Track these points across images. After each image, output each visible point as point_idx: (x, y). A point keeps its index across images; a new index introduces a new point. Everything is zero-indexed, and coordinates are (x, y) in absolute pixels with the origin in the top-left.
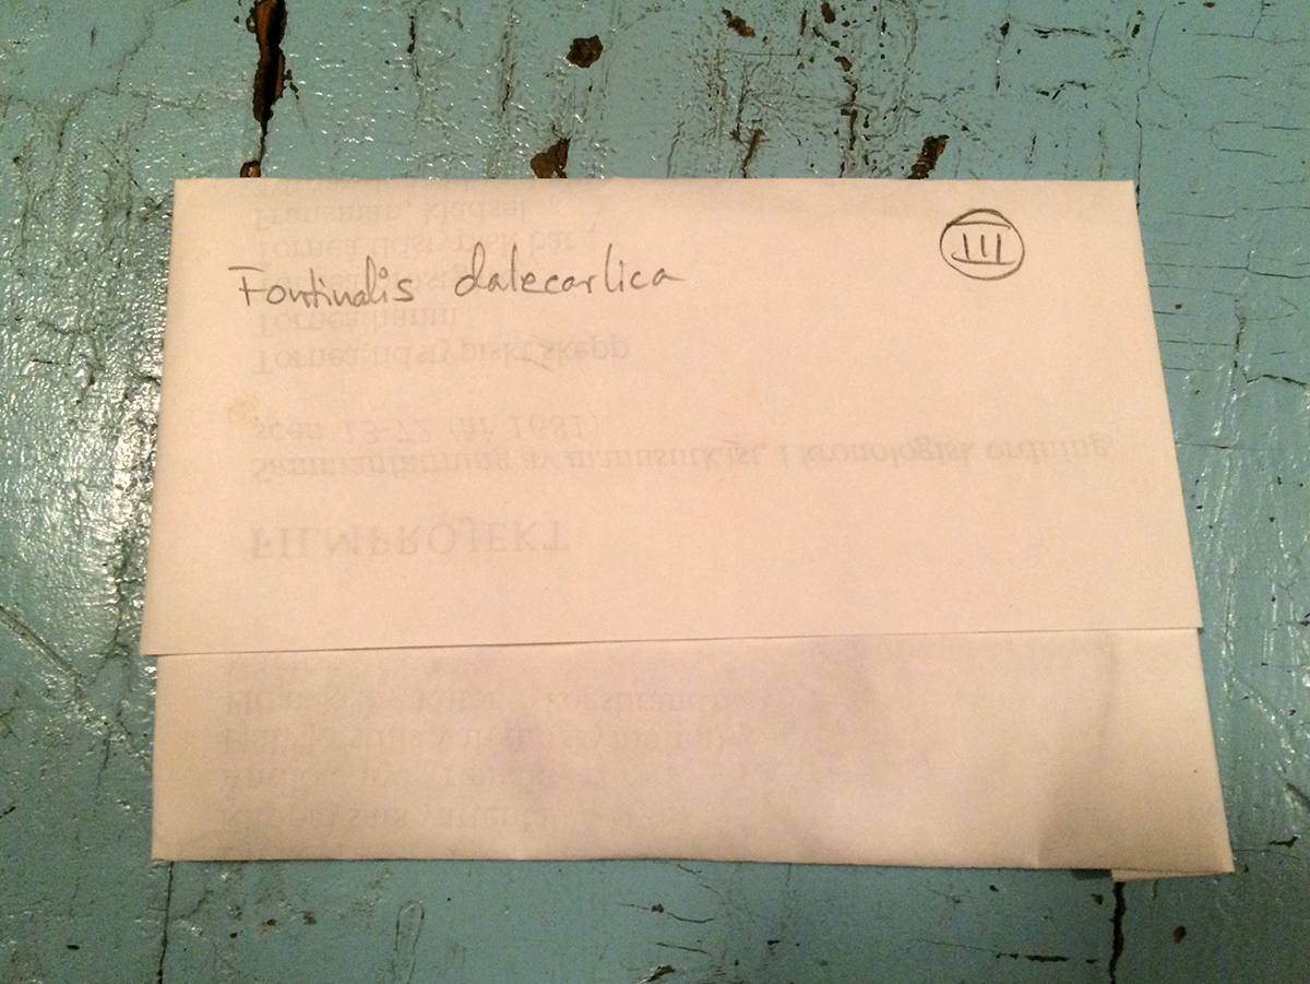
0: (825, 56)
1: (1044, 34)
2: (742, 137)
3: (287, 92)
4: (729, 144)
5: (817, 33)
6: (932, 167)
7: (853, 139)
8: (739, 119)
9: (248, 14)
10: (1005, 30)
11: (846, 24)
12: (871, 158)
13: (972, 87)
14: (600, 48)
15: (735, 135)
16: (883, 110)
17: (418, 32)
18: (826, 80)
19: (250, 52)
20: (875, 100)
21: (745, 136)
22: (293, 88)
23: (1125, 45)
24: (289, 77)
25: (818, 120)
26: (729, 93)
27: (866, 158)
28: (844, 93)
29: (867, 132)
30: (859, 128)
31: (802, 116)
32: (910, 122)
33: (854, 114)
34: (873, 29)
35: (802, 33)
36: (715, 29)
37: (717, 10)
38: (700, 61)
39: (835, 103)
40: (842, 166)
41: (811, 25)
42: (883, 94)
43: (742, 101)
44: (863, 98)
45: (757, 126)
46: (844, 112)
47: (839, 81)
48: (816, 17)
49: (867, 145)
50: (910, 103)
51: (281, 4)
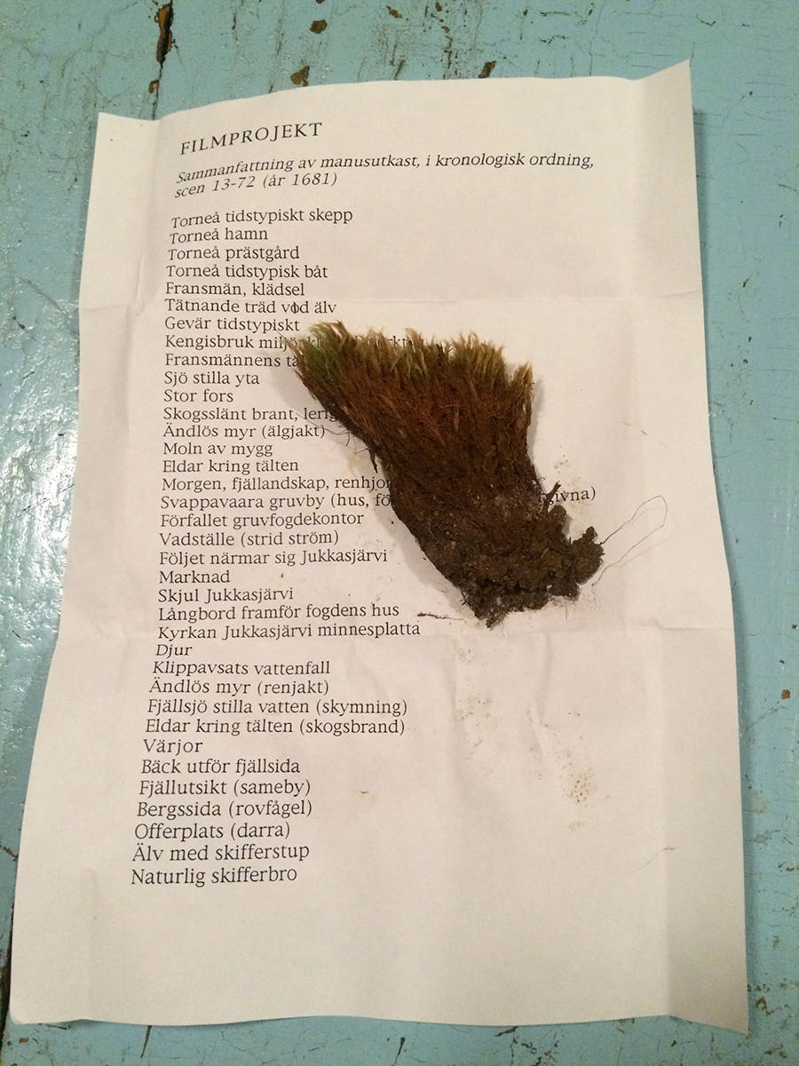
0: (437, 26)
1: (545, 15)
2: (395, 63)
3: (173, 49)
4: (389, 67)
5: (432, 15)
6: (490, 73)
7: (450, 63)
8: (393, 55)
9: (155, 15)
10: (525, 13)
11: (447, 12)
12: (458, 72)
13: (509, 39)
14: (326, 25)
15: (392, 63)
16: (465, 51)
17: (237, 20)
18: (437, 37)
19: (156, 31)
20: (461, 46)
21: (396, 63)
22: (177, 47)
23: (585, 18)
24: (174, 42)
25: (433, 55)
26: (389, 43)
27: (456, 72)
28: (445, 43)
29: (457, 60)
30: (453, 58)
31: (425, 53)
32: (478, 55)
33: (451, 52)
34: (460, 15)
35: (425, 16)
36: (383, 15)
37: (384, 7)
38: (375, 29)
39: (441, 47)
40: (444, 75)
41: (430, 12)
42: (465, 44)
43: (395, 46)
44: (455, 45)
45: (402, 58)
46: (445, 51)
47: (444, 38)
48: (432, 9)
49: (457, 66)
50: (479, 47)
51: (171, 10)
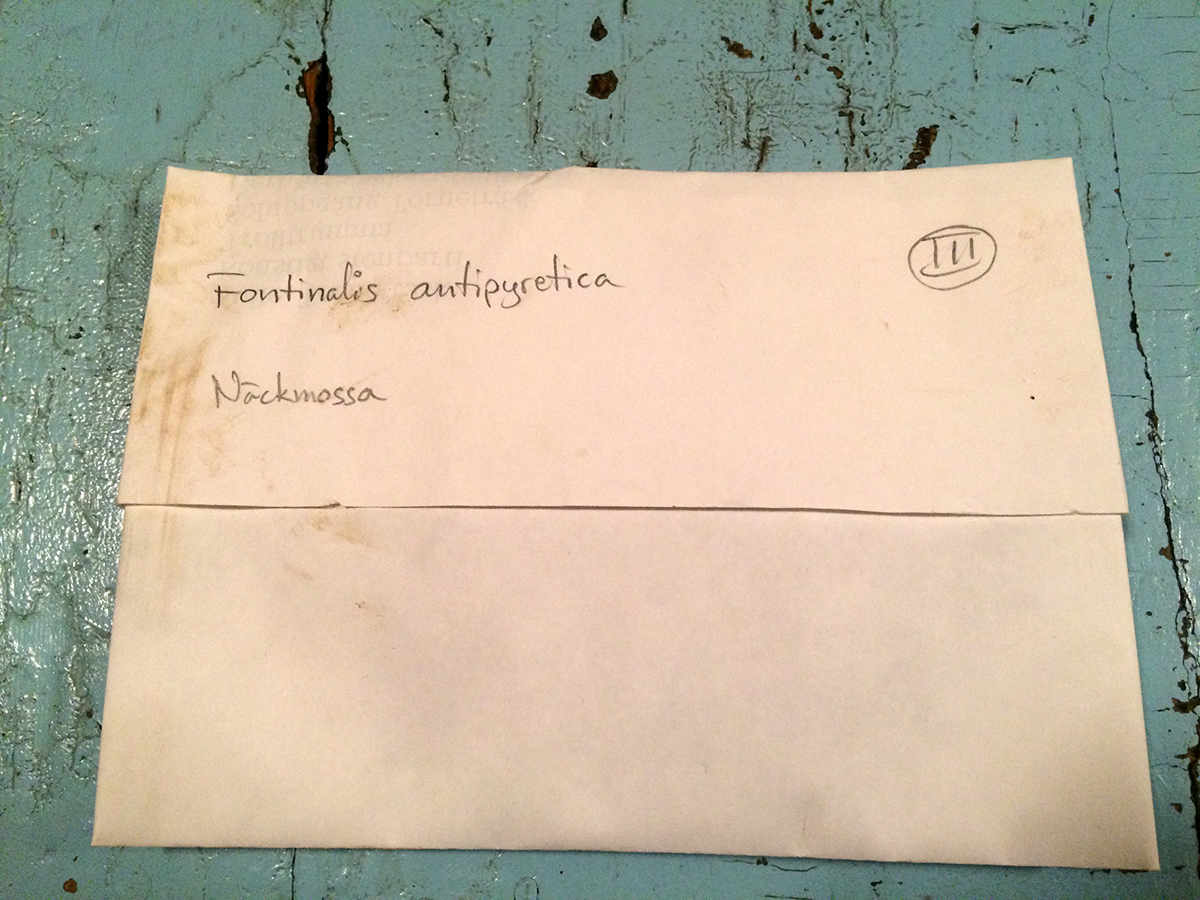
0: (818, 68)
1: (1011, 30)
2: (753, 145)
3: (339, 147)
4: (741, 152)
5: (808, 48)
6: (928, 153)
7: (853, 137)
8: (747, 129)
9: (297, 82)
10: (975, 30)
11: (833, 38)
12: (871, 151)
13: (954, 81)
14: (616, 81)
15: (746, 144)
16: (876, 109)
17: (451, 82)
18: (822, 88)
19: (301, 114)
20: (869, 101)
21: (755, 143)
22: (344, 141)
23: (1083, 32)
24: (339, 132)
25: (820, 122)
26: (736, 107)
27: (866, 151)
28: (840, 98)
29: (865, 128)
30: (857, 126)
31: (805, 121)
32: (903, 117)
33: (851, 115)
34: (858, 41)
35: (795, 50)
36: (717, 54)
37: (717, 38)
38: (707, 83)
39: (832, 107)
40: (846, 161)
41: (802, 42)
42: (874, 96)
43: (748, 113)
44: (857, 100)
45: (764, 134)
46: (841, 114)
47: (834, 89)
48: (805, 36)
49: (866, 141)
50: (900, 100)
51: (325, 71)
